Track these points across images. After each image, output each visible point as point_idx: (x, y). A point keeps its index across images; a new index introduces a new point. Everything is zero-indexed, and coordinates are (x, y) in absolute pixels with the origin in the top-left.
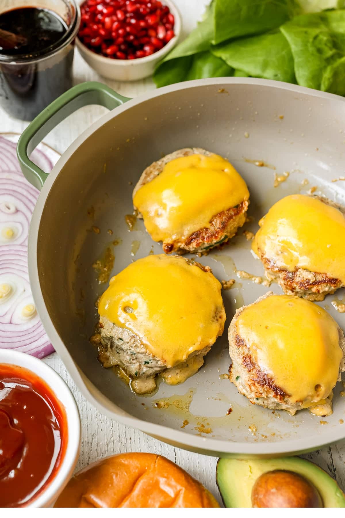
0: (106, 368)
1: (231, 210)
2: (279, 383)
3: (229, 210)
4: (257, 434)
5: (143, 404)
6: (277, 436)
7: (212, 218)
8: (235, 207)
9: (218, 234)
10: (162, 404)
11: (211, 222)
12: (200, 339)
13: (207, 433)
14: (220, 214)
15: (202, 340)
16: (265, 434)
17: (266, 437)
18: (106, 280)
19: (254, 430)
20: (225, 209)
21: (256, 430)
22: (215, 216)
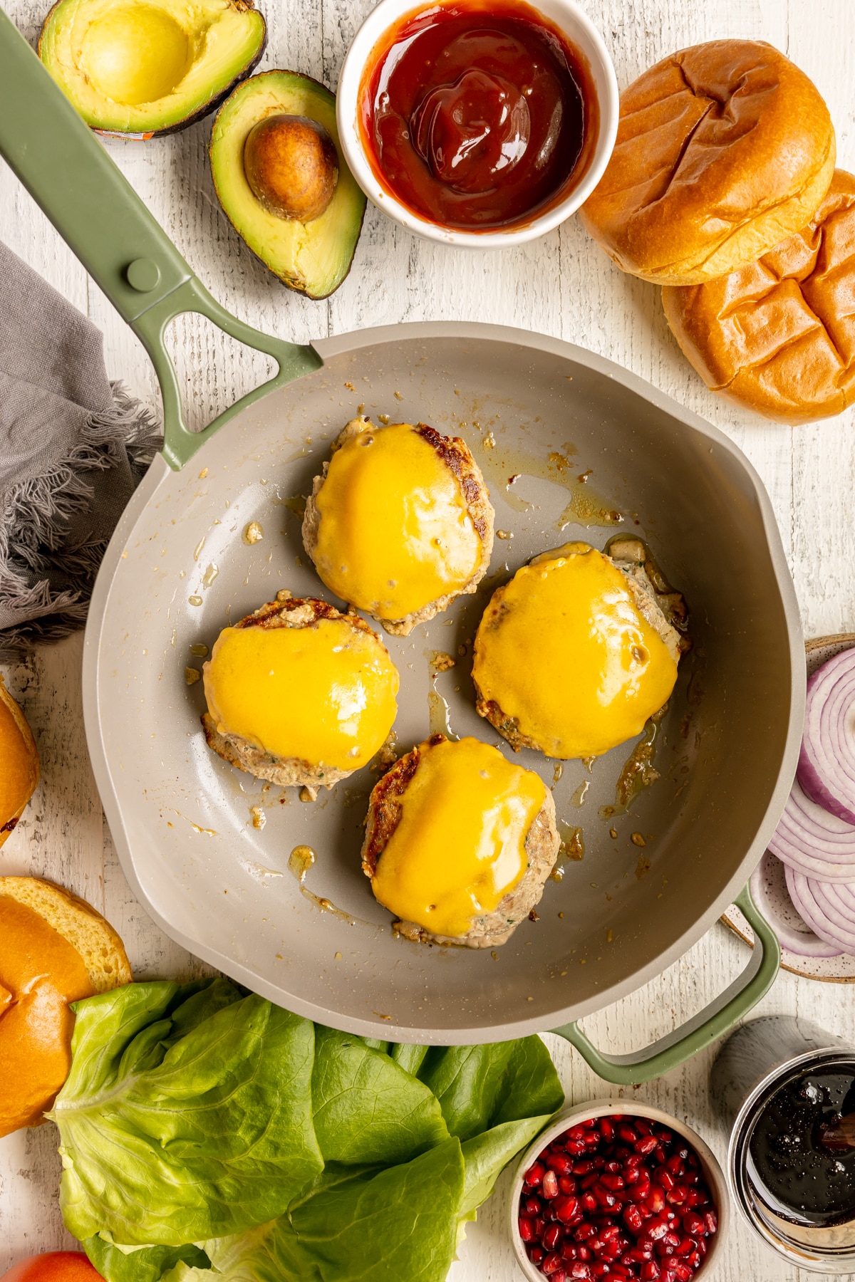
0: (679, 593)
1: (382, 844)
2: (429, 451)
3: (386, 842)
4: (485, 433)
5: (637, 523)
6: (458, 421)
7: (401, 814)
8: (380, 854)
9: (379, 796)
10: (608, 517)
11: (400, 807)
12: (545, 575)
13: (557, 454)
14: (394, 827)
15: (539, 573)
16: (473, 429)
17: (474, 424)
18: (642, 745)
19: (487, 441)
20: (391, 841)
21: (484, 440)
22: (399, 819)
